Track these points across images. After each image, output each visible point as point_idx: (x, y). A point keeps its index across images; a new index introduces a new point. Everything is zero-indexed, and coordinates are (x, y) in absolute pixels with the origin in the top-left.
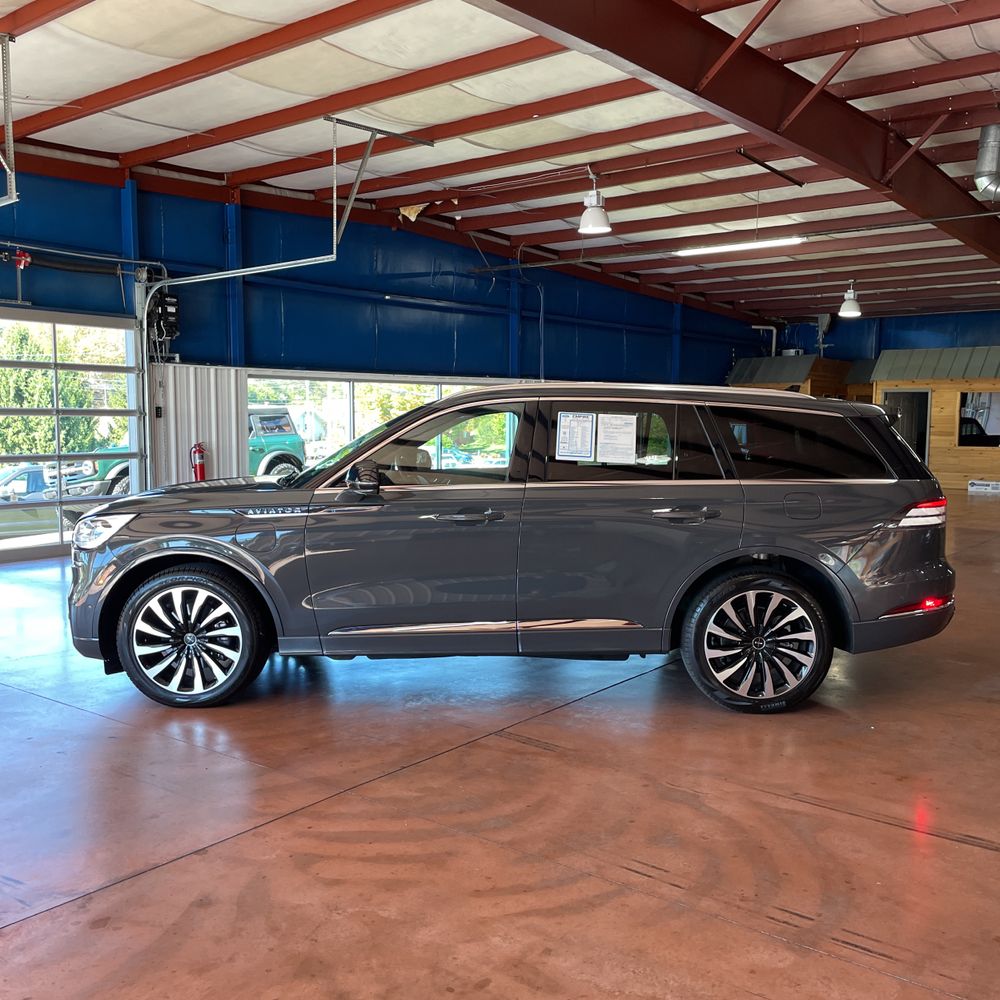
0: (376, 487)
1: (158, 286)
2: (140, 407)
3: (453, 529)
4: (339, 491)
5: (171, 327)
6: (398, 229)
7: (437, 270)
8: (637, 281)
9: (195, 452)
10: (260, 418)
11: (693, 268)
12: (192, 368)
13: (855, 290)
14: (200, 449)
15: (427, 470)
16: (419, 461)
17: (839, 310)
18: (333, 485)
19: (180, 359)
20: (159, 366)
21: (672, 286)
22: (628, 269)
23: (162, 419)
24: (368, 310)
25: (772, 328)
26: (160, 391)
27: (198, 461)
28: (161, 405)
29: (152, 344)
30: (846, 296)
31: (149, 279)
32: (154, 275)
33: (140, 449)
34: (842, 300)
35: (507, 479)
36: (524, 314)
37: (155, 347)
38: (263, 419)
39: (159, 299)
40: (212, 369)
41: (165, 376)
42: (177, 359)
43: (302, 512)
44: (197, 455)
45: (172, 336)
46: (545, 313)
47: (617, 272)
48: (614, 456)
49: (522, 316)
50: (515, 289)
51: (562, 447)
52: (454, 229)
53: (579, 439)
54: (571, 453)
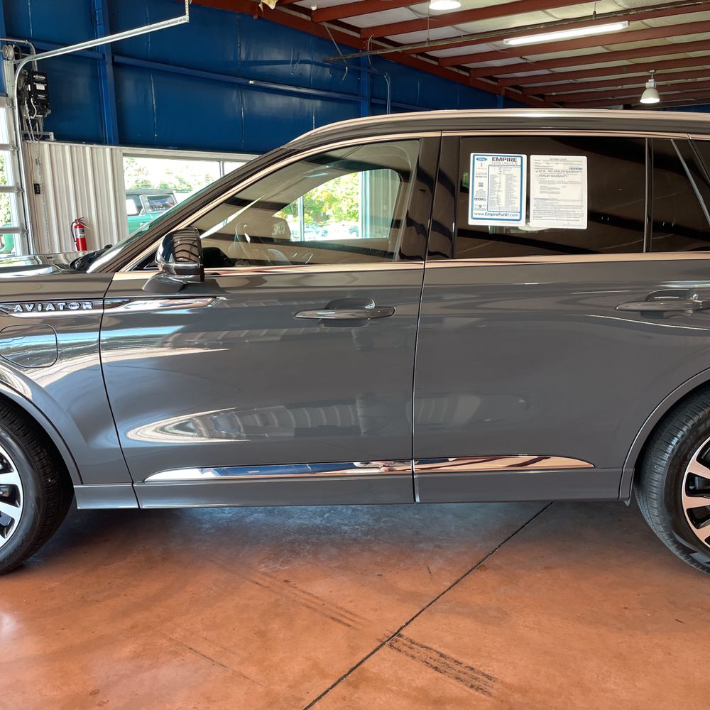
0: (199, 272)
1: (24, 62)
2: (17, 183)
3: (318, 330)
4: (148, 275)
5: (42, 104)
6: (259, 17)
7: (296, 59)
8: (467, 74)
9: (76, 227)
10: (148, 198)
11: (517, 60)
12: (67, 146)
13: (656, 81)
14: (81, 224)
15: (285, 242)
16: (276, 232)
17: (640, 98)
18: (140, 267)
19: (55, 138)
20: (33, 144)
21: (496, 79)
22: (457, 62)
23: (41, 195)
24: (234, 95)
26: (37, 169)
27: (79, 235)
28: (39, 183)
29: (24, 122)
30: (647, 85)
31: (17, 57)
32: (21, 51)
33: (21, 224)
34: (644, 89)
35: (397, 256)
36: (374, 101)
37: (28, 125)
38: (150, 199)
39: (28, 76)
40: (88, 147)
41: (41, 155)
42: (52, 137)
43: (94, 307)
44: (78, 229)
45: (43, 114)
46: (392, 101)
47: (452, 66)
48: (555, 218)
49: (371, 103)
50: (365, 79)
51: (478, 207)
52: (310, 19)
53: (502, 194)
54: (491, 215)
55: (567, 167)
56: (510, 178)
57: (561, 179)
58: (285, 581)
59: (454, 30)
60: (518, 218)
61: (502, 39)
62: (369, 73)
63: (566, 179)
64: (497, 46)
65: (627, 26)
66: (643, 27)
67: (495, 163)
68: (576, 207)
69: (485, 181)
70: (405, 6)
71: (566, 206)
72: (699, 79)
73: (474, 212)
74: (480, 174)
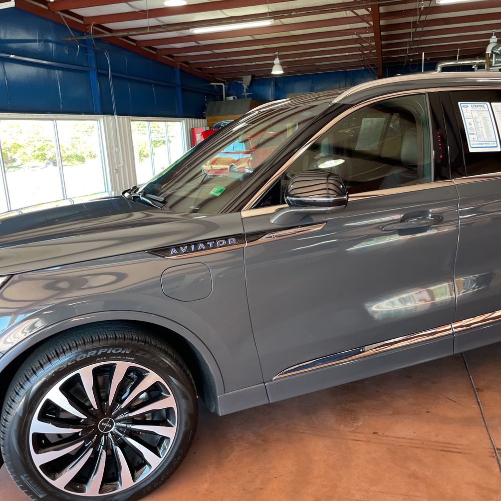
7: (41, 38)
8: (155, 53)
11: (193, 44)
13: (280, 59)
21: (173, 57)
22: (150, 44)
25: (222, 84)
30: (275, 62)
36: (100, 71)
46: (112, 71)
47: (145, 47)
49: (98, 73)
50: (91, 54)
51: (472, 139)
52: (47, 8)
53: (484, 129)
54: (481, 144)
56: (485, 118)
58: (374, 433)
59: (156, 21)
60: (496, 146)
61: (189, 29)
62: (94, 50)
64: (182, 34)
65: (273, 22)
66: (280, 24)
67: (473, 109)
69: (471, 121)
70: (125, 2)
72: (302, 59)
73: (471, 143)
74: (467, 116)
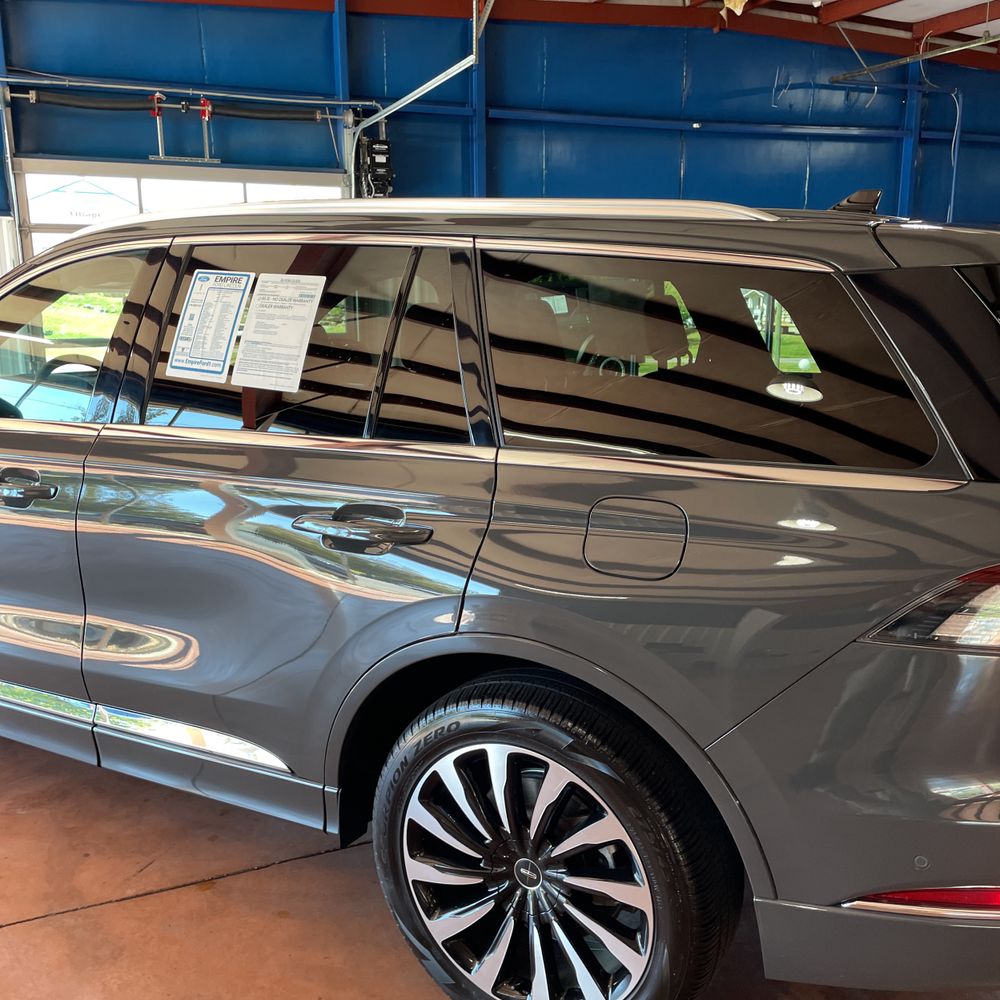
1: (360, 129)
5: (382, 181)
6: (721, 29)
7: (783, 83)
31: (356, 123)
32: (362, 115)
48: (261, 373)
51: (180, 350)
53: (211, 333)
54: (192, 363)
55: (297, 294)
56: (226, 307)
57: (284, 312)
60: (220, 370)
62: (921, 91)
63: (290, 313)
67: (217, 285)
68: (290, 357)
69: (197, 311)
71: (279, 356)
73: (175, 357)
74: (195, 300)
